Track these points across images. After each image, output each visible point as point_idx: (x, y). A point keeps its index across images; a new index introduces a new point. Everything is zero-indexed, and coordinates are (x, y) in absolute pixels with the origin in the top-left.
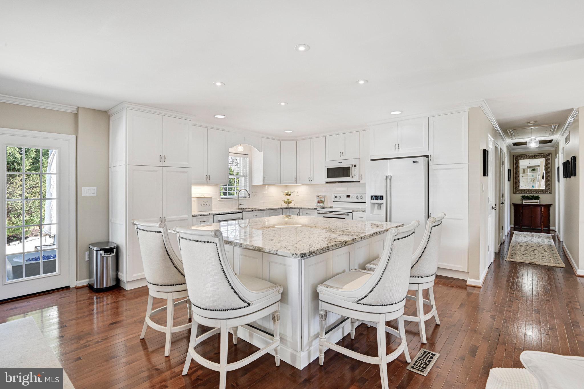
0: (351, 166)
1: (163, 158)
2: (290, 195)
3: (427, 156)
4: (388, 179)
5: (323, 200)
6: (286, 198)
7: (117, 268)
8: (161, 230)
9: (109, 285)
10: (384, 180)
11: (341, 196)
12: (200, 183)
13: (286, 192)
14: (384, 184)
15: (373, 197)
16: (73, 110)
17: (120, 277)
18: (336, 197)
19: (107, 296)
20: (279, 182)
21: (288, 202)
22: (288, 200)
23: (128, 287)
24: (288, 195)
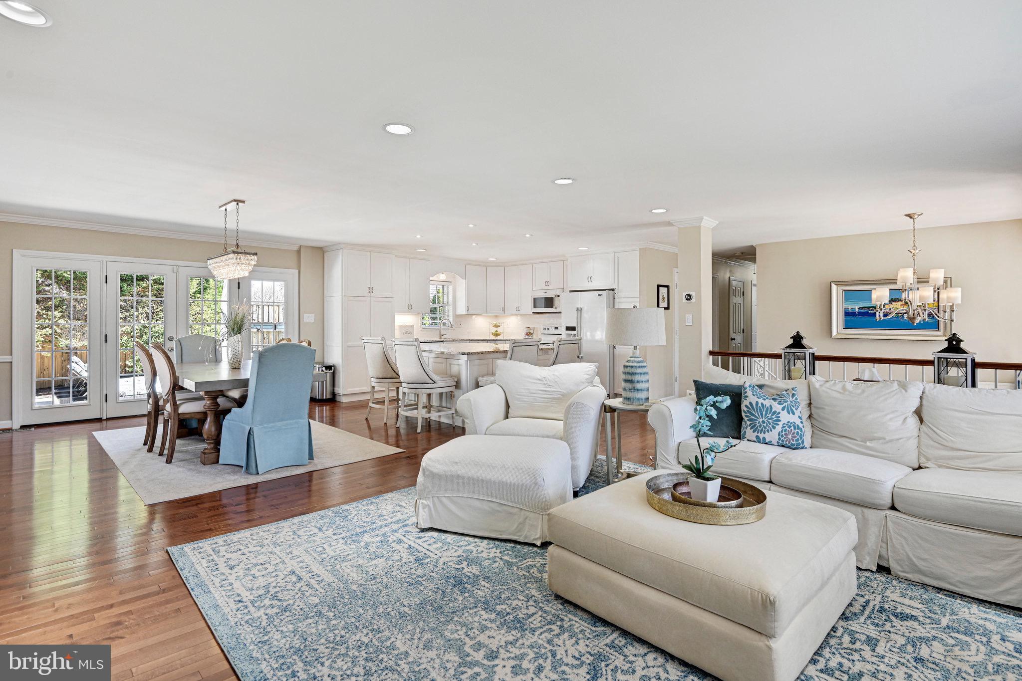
0: (554, 297)
1: (371, 289)
2: (499, 326)
3: (613, 290)
4: (579, 310)
5: (532, 332)
6: (494, 330)
7: (333, 384)
8: (382, 342)
9: (328, 397)
10: (575, 312)
11: (550, 328)
12: (402, 312)
13: (495, 323)
14: (575, 315)
15: (568, 328)
16: (296, 248)
17: (336, 391)
18: (545, 329)
19: (326, 406)
20: (485, 311)
21: (497, 334)
22: (497, 331)
23: (344, 400)
24: (496, 326)
